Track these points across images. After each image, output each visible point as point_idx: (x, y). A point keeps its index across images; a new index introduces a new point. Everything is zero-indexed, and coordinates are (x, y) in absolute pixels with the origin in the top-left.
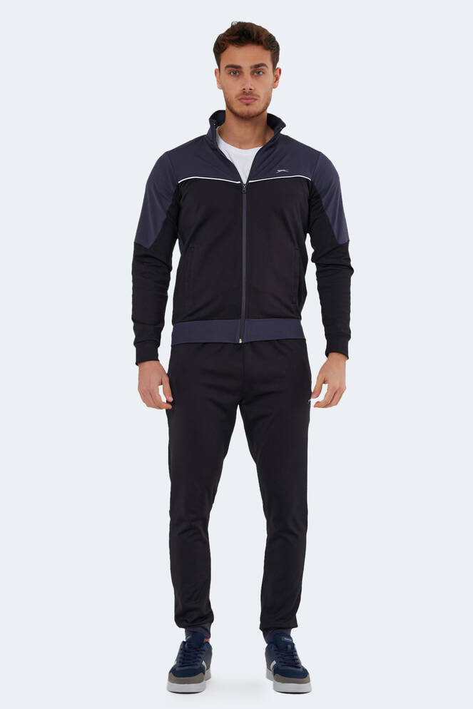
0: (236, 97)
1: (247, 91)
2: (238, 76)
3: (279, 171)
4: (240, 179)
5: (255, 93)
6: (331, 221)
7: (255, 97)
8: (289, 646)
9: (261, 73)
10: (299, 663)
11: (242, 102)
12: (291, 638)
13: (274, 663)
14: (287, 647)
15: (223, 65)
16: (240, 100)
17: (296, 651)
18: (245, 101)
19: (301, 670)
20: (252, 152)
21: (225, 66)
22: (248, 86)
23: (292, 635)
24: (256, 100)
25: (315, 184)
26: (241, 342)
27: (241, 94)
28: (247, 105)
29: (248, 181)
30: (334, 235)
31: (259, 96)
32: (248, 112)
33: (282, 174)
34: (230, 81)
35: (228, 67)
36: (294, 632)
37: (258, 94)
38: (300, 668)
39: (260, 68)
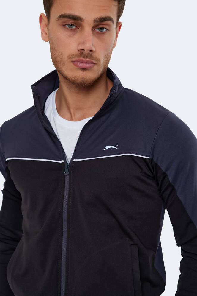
0: (70, 57)
1: (86, 52)
2: (74, 31)
3: (107, 147)
4: (64, 158)
5: (95, 55)
7: (94, 62)
9: (105, 30)
11: (77, 65)
15: (55, 13)
16: (73, 62)
18: (81, 65)
20: (79, 125)
21: (59, 14)
22: (88, 46)
24: (95, 64)
27: (76, 55)
28: (84, 69)
31: (98, 60)
32: (83, 79)
34: (63, 34)
35: (62, 16)
37: (98, 57)
39: (106, 22)
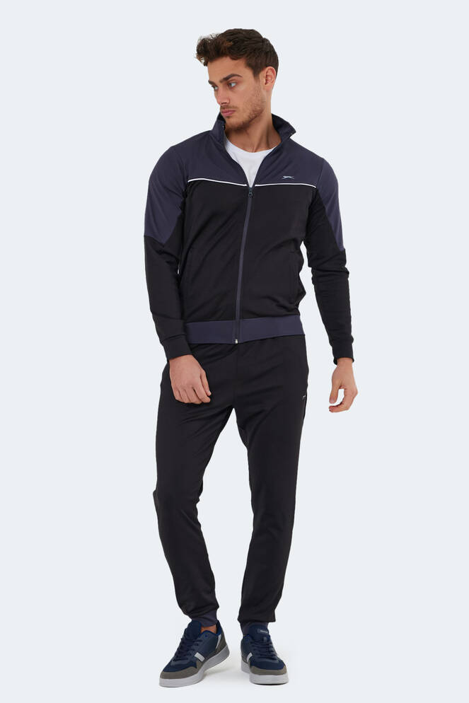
3: (285, 177)
4: (247, 183)
6: (333, 228)
8: (265, 638)
10: (275, 655)
12: (268, 631)
13: (250, 655)
14: (263, 640)
17: (271, 643)
19: (277, 661)
23: (269, 628)
25: (320, 191)
26: (237, 342)
29: (254, 184)
30: (336, 243)
33: (287, 181)
36: (271, 626)
38: (275, 659)
